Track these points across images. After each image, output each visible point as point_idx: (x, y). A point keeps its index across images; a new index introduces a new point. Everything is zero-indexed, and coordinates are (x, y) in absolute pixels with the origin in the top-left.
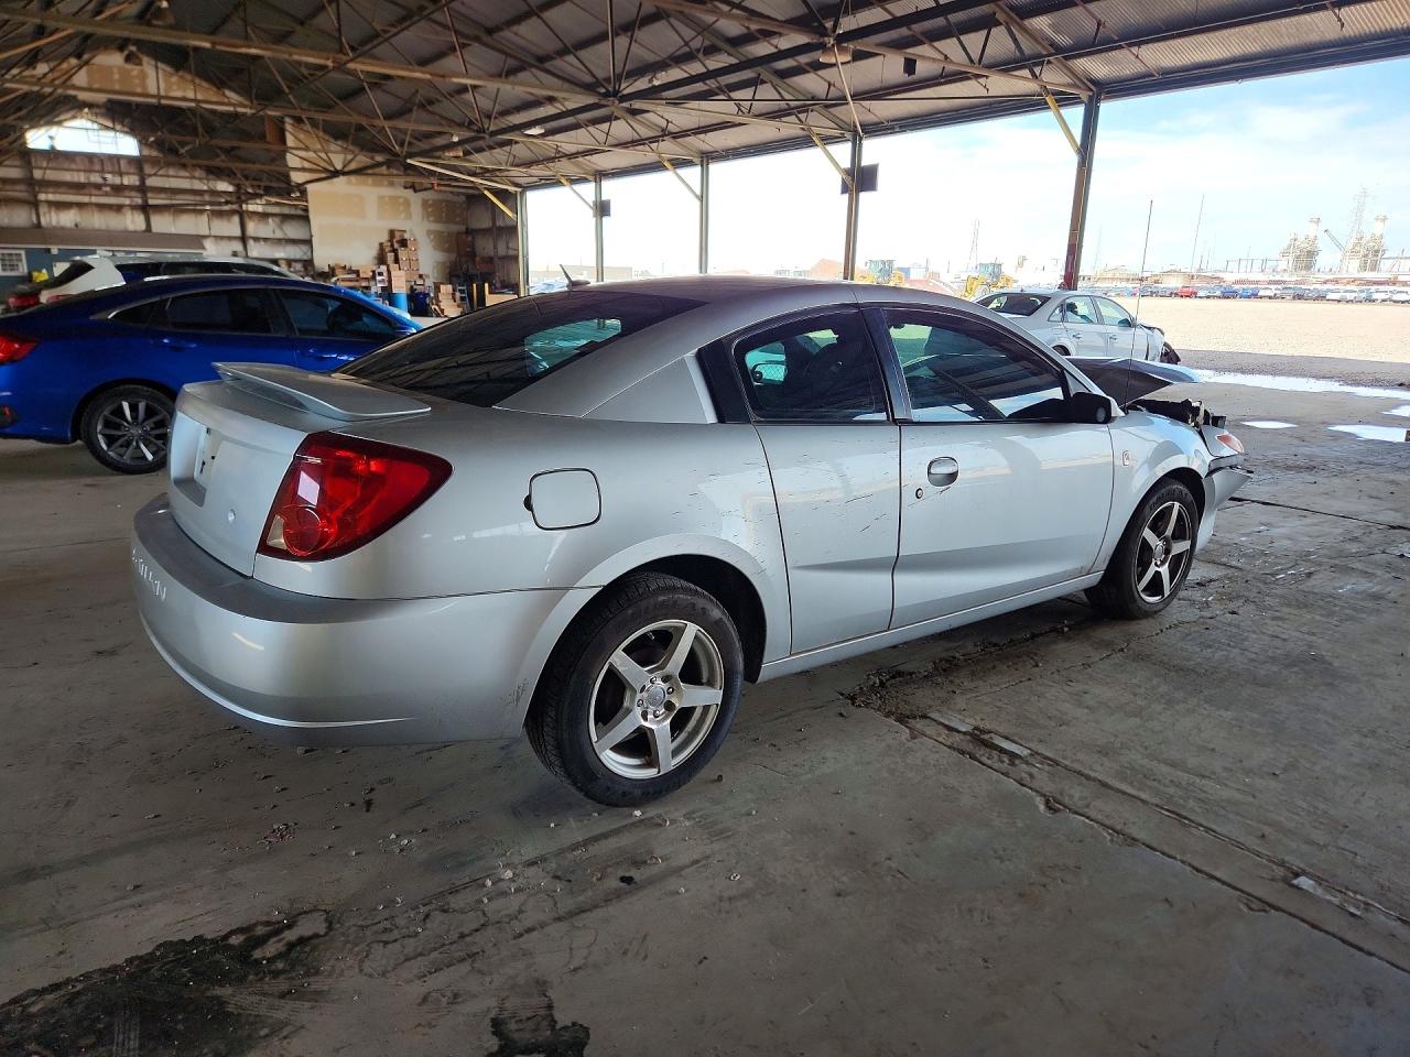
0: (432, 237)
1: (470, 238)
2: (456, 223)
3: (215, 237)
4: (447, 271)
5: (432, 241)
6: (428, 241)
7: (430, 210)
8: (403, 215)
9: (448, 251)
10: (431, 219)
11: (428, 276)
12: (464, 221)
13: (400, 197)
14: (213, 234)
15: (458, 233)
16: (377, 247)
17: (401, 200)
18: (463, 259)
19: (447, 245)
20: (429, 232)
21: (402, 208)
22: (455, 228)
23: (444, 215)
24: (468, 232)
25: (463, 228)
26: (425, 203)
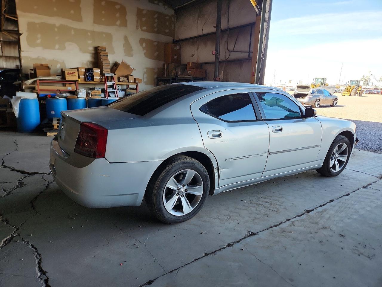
0: (144, 45)
1: (177, 48)
2: (166, 34)
3: (6, 57)
4: (156, 76)
5: (144, 49)
6: (141, 48)
7: (144, 19)
8: (118, 23)
9: (157, 58)
10: (145, 28)
11: (140, 81)
12: (172, 33)
13: (117, 4)
14: (3, 55)
15: (166, 44)
16: (91, 49)
17: (118, 7)
18: (172, 66)
19: (156, 54)
20: (142, 41)
21: (118, 15)
22: (164, 39)
23: (155, 25)
24: (176, 42)
25: (170, 39)
26: (140, 14)
